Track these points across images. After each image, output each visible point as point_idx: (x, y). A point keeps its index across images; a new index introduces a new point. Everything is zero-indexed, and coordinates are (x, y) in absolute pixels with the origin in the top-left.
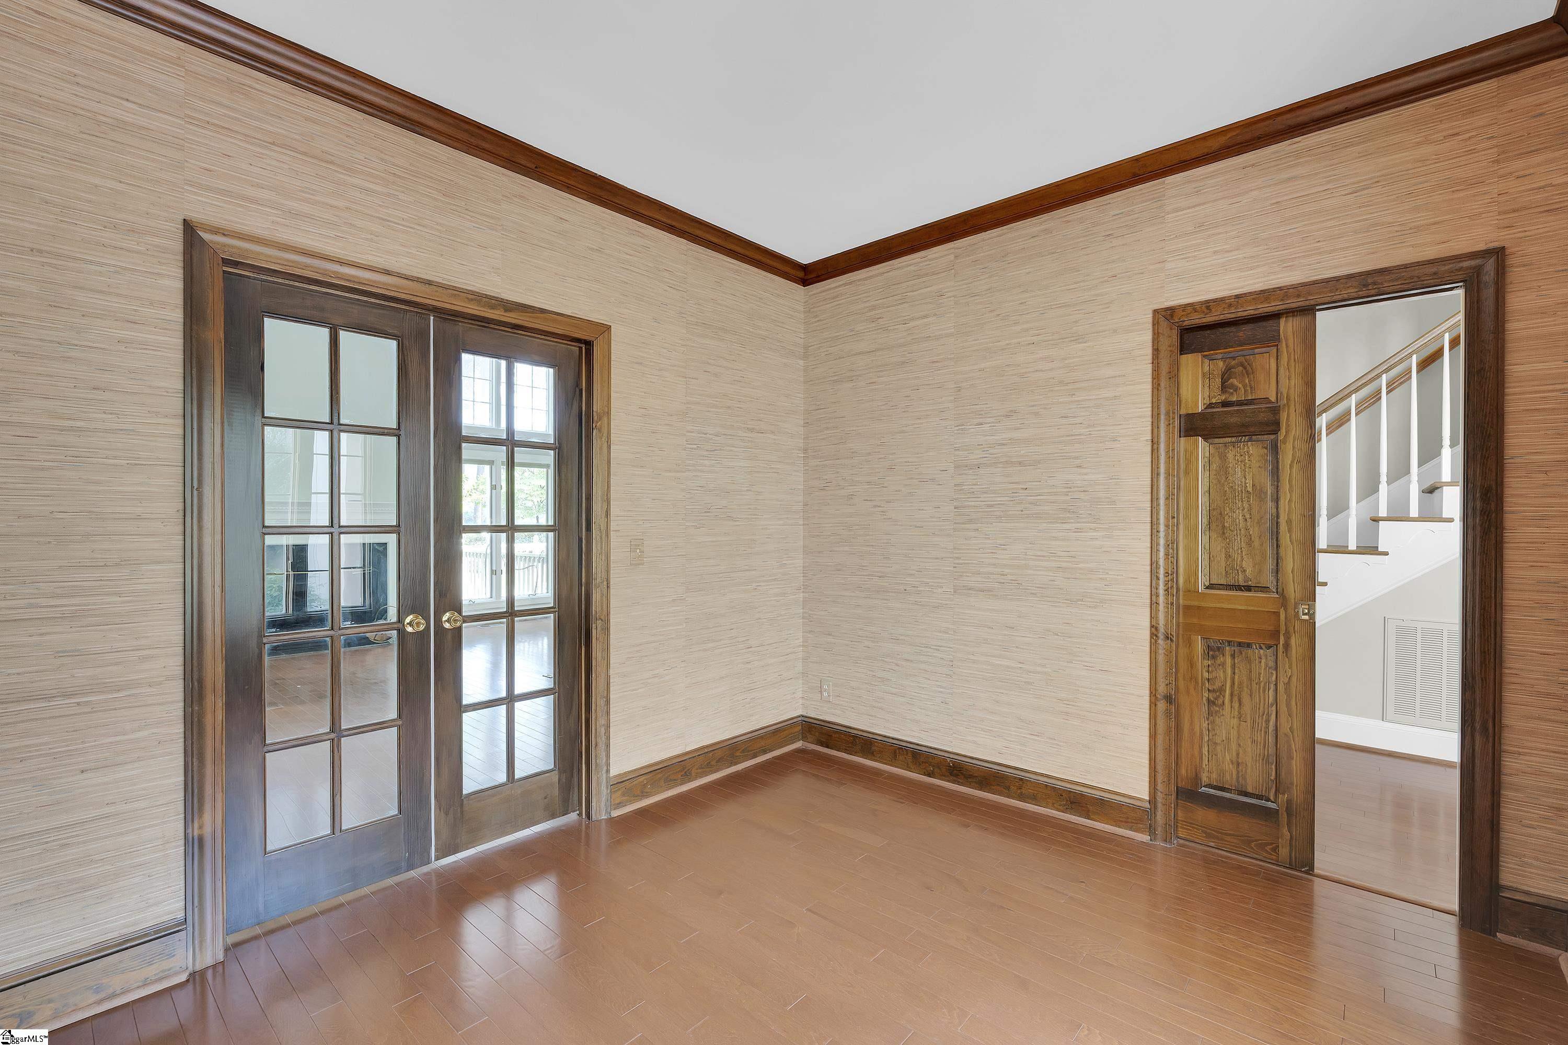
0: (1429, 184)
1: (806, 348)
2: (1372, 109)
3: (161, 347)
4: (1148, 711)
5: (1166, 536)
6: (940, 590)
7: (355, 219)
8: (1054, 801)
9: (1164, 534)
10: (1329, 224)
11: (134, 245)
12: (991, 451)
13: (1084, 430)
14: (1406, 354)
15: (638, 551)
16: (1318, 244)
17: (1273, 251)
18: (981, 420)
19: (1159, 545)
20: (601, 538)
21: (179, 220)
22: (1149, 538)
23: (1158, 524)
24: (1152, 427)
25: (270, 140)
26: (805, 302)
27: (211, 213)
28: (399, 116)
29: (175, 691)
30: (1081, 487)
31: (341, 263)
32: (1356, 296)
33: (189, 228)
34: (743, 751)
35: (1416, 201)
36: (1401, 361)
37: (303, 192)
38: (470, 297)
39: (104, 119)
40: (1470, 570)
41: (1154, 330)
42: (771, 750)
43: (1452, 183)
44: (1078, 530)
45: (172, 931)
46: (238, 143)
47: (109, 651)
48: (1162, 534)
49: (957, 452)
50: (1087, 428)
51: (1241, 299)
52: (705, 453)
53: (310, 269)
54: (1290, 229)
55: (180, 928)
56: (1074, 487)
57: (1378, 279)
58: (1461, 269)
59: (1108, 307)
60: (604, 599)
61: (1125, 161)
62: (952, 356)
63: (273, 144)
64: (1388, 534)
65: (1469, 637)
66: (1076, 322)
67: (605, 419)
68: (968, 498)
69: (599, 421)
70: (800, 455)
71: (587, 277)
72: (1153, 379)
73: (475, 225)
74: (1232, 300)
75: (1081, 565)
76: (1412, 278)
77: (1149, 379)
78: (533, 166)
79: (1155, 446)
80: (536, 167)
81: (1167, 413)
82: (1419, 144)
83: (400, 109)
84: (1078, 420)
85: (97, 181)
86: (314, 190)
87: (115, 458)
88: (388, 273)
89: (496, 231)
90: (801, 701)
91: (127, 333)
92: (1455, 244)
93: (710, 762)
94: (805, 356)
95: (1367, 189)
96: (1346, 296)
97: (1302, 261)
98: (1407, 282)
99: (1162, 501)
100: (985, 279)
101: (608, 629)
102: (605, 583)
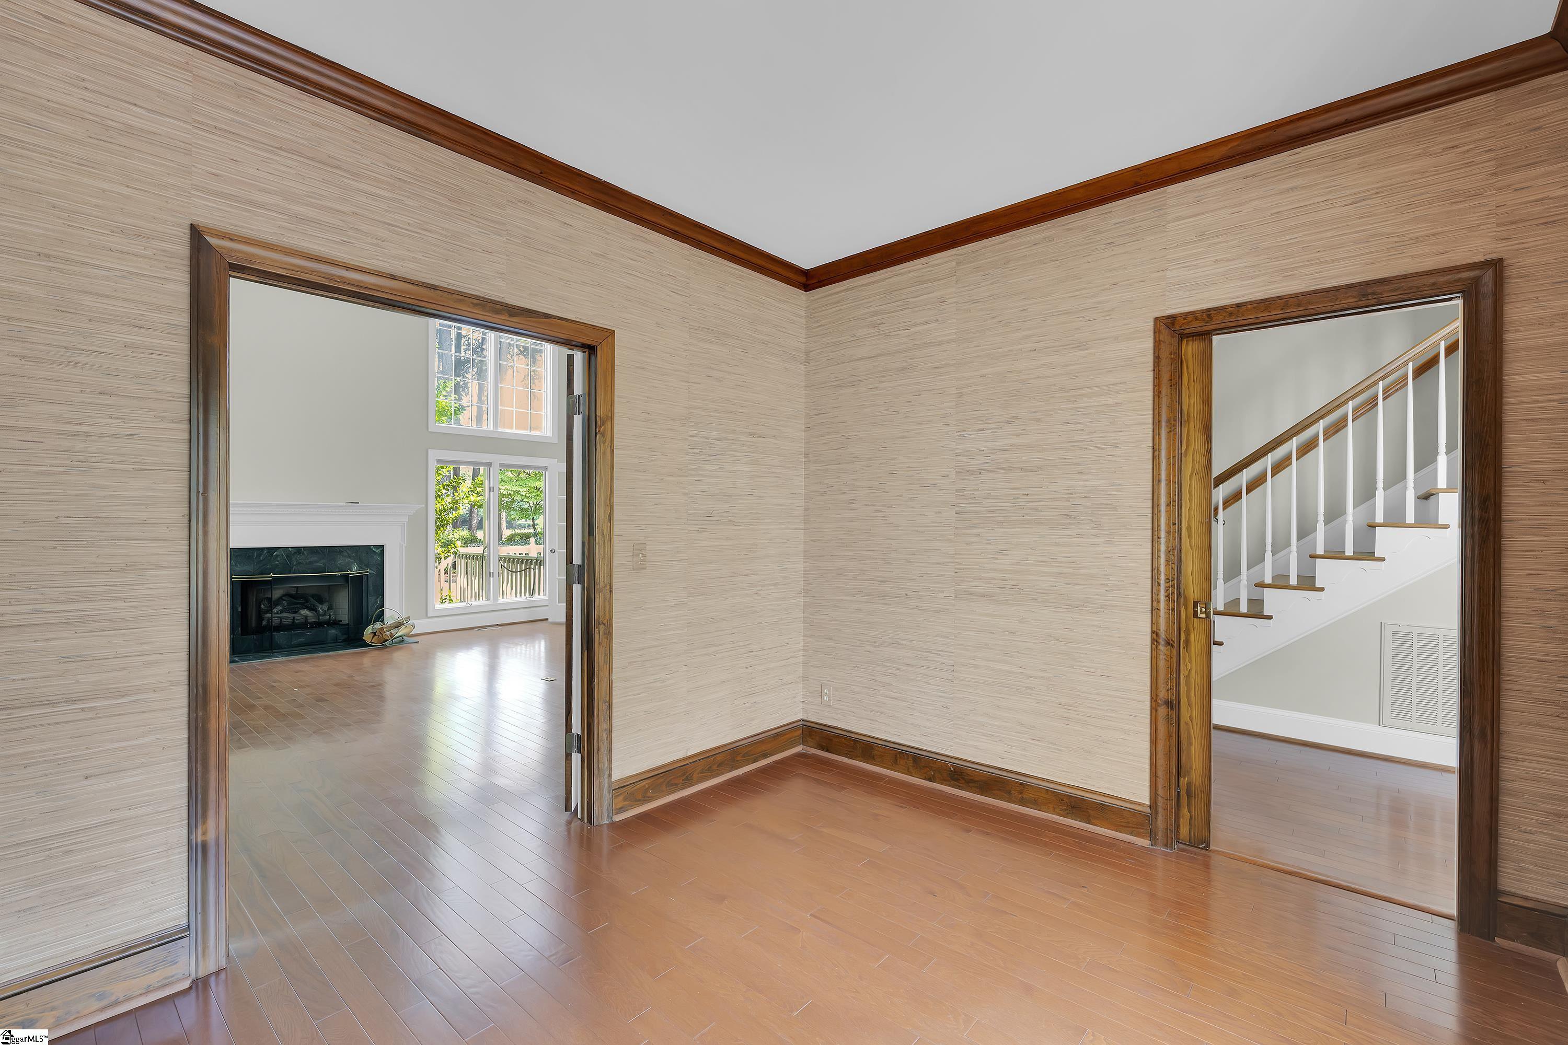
0: (1428, 195)
1: (807, 353)
2: (1372, 121)
3: (166, 352)
4: (1149, 716)
5: (1167, 542)
6: (941, 595)
7: (360, 224)
8: (1055, 806)
9: (1165, 540)
10: (1329, 234)
11: (142, 250)
12: (993, 457)
13: (1085, 437)
14: (1403, 361)
15: (641, 555)
16: (1318, 254)
17: (1273, 260)
18: (982, 426)
19: (1160, 551)
20: (604, 543)
21: (187, 225)
22: (1150, 544)
23: (1159, 530)
24: (1153, 433)
25: (278, 146)
26: (807, 308)
27: (217, 218)
28: (406, 121)
29: (180, 697)
30: (1082, 493)
31: (347, 268)
32: (1356, 306)
33: (196, 234)
34: (744, 756)
35: (1415, 213)
36: (1398, 368)
37: (309, 196)
38: (475, 301)
39: (111, 123)
40: (1468, 577)
41: (1155, 338)
42: (771, 755)
43: (1451, 194)
44: (1080, 536)
45: (176, 937)
46: (247, 148)
47: (115, 656)
48: (1163, 541)
49: (959, 458)
50: (1089, 434)
51: (1242, 307)
52: (708, 458)
53: (317, 274)
54: (1290, 239)
55: (183, 935)
56: (1075, 493)
57: (1378, 289)
58: (1459, 280)
59: (1109, 315)
60: (607, 604)
61: (1127, 170)
62: (955, 362)
63: (280, 148)
64: (1385, 539)
65: (1467, 644)
66: (1078, 329)
67: (609, 423)
68: (969, 503)
69: (603, 425)
70: (801, 460)
71: (591, 282)
72: (1154, 386)
73: (480, 230)
74: (1233, 309)
75: (1082, 571)
76: (1410, 288)
77: (1150, 386)
78: (538, 172)
79: (1156, 453)
80: (541, 173)
81: (1168, 421)
82: (1418, 155)
83: (407, 114)
84: (1080, 427)
85: (106, 186)
86: (320, 195)
87: (121, 462)
88: (393, 277)
89: (501, 236)
90: (801, 706)
91: (133, 337)
92: (1454, 255)
93: (711, 767)
94: (807, 361)
95: (1366, 199)
96: (1345, 306)
97: (1303, 271)
98: (1406, 292)
99: (1163, 508)
100: (987, 285)
101: (611, 634)
102: (608, 588)
